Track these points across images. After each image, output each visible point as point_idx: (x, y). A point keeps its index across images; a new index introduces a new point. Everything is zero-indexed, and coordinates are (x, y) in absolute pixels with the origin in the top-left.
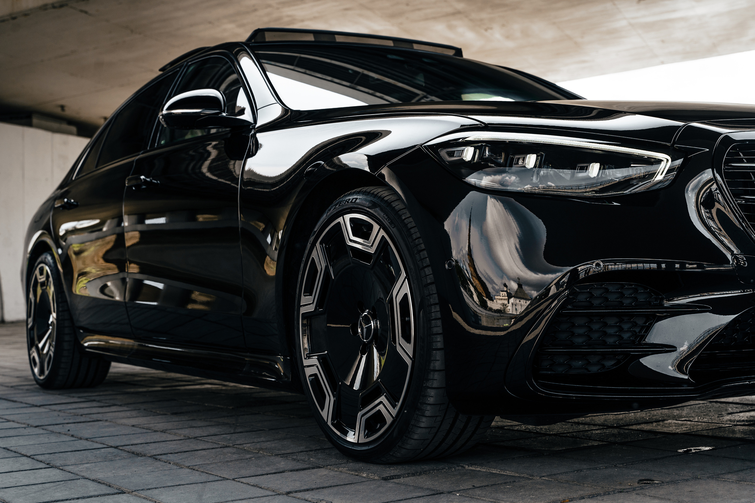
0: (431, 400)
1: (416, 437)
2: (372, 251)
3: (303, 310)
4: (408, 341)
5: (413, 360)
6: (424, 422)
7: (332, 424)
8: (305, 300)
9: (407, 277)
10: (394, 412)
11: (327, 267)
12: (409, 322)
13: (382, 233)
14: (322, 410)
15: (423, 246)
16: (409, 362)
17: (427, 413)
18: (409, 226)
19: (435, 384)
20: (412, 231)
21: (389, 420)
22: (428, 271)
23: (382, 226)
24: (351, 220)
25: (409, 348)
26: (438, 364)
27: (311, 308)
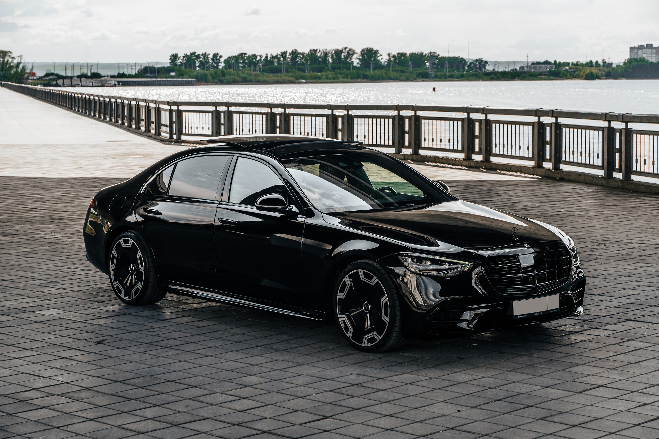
0: (394, 335)
1: (388, 346)
2: (373, 284)
3: (338, 297)
4: (387, 316)
5: (389, 323)
6: (391, 341)
7: (352, 339)
8: (339, 294)
9: (388, 296)
10: (380, 338)
11: (351, 284)
12: (388, 310)
13: (377, 280)
14: (347, 333)
15: (393, 287)
16: (387, 323)
17: (393, 339)
18: (388, 280)
19: (396, 330)
20: (389, 281)
21: (378, 340)
22: (395, 295)
23: (377, 277)
24: (364, 272)
25: (388, 319)
26: (397, 325)
27: (343, 298)
